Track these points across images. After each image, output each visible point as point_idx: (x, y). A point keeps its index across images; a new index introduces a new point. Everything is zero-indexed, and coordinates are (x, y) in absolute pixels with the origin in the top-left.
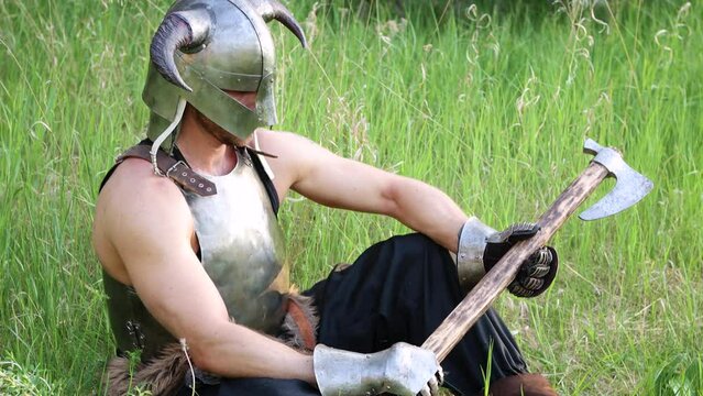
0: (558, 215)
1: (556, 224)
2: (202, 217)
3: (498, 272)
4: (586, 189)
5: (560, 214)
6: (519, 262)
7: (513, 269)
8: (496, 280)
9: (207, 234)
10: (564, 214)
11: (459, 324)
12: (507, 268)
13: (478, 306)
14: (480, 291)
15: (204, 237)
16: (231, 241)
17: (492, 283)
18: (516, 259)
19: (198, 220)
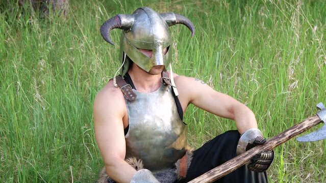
0: (284, 136)
1: (281, 140)
2: (132, 109)
3: (241, 157)
4: (305, 127)
5: (285, 136)
6: (254, 154)
7: (249, 157)
8: (238, 160)
9: (133, 117)
10: (287, 136)
11: (209, 176)
12: (246, 156)
13: (223, 170)
14: (228, 164)
15: (132, 118)
16: (145, 121)
17: (235, 161)
18: (253, 153)
19: (130, 110)
